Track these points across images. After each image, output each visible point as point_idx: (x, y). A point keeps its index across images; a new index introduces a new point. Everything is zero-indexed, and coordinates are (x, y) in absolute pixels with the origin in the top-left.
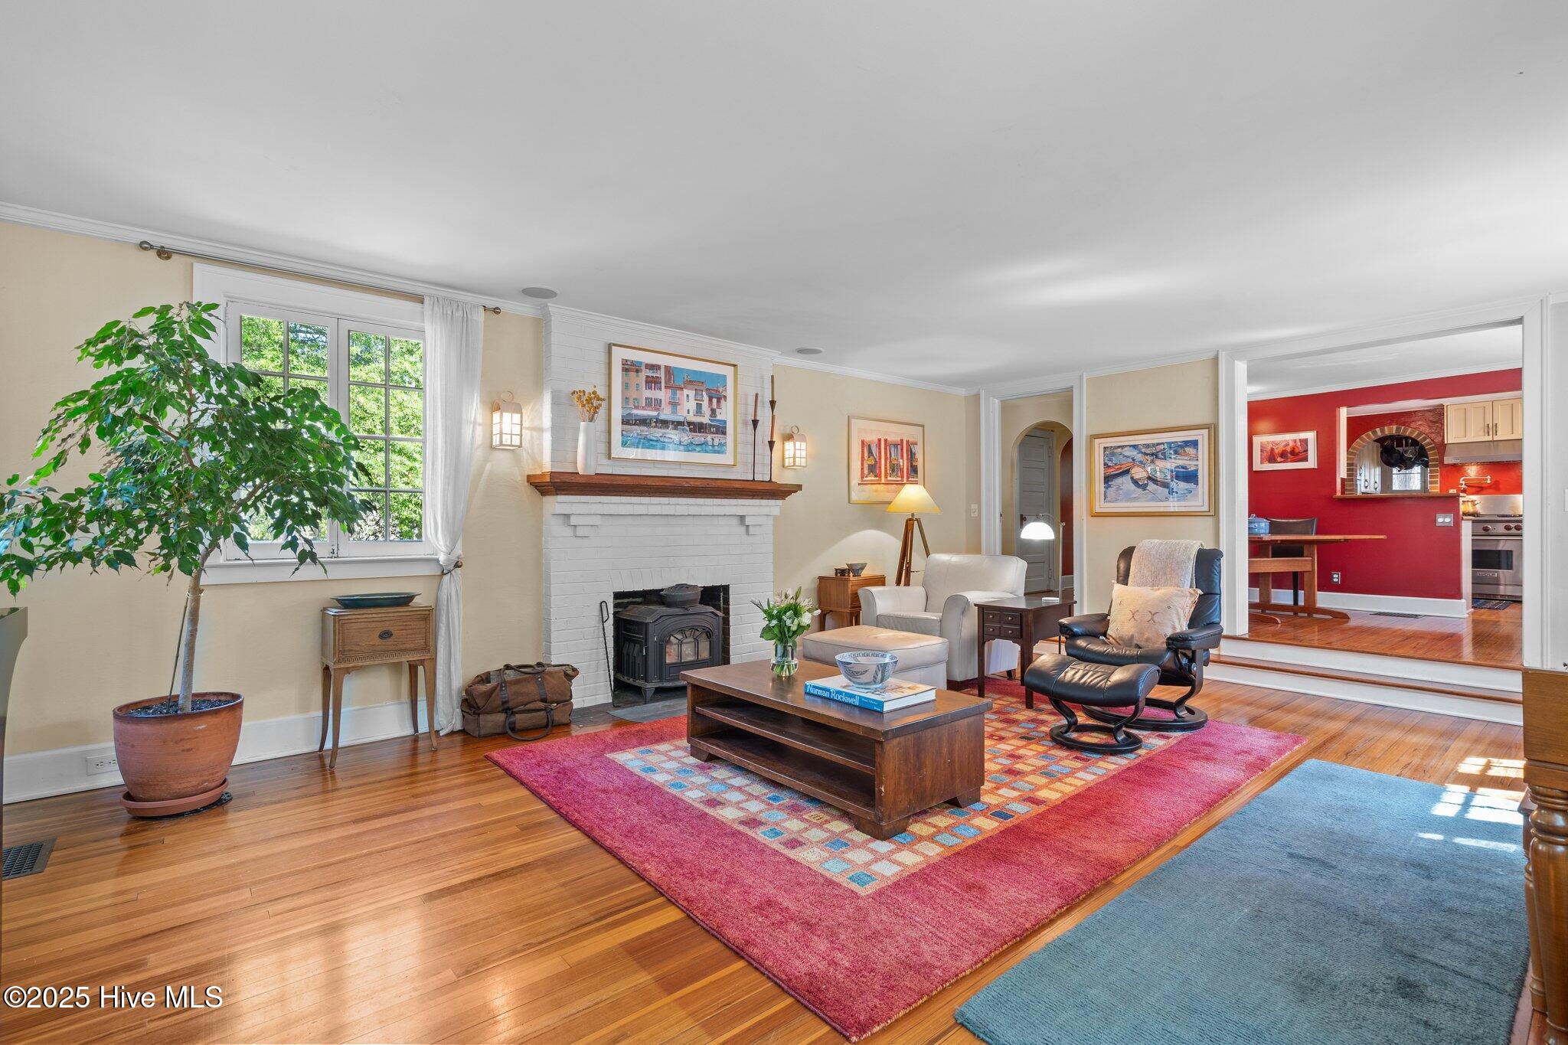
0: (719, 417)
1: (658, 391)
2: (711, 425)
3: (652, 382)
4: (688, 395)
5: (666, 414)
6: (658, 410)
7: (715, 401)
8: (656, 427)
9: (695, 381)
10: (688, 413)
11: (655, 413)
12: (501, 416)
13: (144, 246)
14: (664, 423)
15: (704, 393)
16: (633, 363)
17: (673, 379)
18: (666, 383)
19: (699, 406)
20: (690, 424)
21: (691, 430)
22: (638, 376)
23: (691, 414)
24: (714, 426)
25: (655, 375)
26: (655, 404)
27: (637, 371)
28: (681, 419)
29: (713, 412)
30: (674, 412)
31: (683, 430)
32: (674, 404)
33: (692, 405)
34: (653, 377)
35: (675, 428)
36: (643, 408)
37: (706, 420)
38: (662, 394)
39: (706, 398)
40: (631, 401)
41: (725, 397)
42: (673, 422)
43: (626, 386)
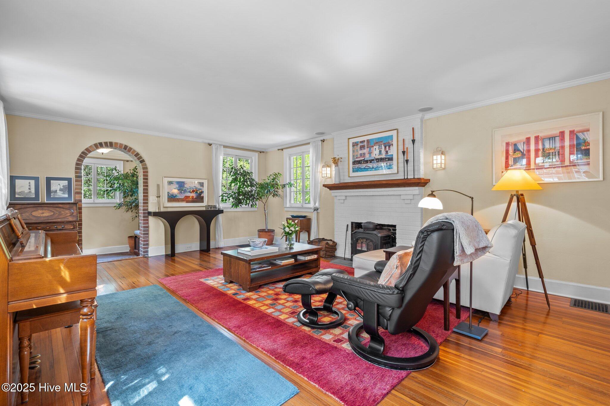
0: (389, 154)
1: (364, 150)
2: (386, 158)
3: (362, 147)
4: (375, 149)
5: (367, 157)
6: (364, 157)
7: (387, 147)
8: (363, 163)
9: (378, 142)
10: (376, 155)
11: (363, 158)
12: (326, 168)
13: (278, 150)
14: (367, 162)
15: (383, 146)
16: (356, 143)
17: (370, 144)
18: (367, 146)
19: (380, 152)
20: (376, 159)
21: (377, 162)
22: (357, 147)
23: (377, 155)
24: (387, 158)
25: (363, 145)
26: (363, 155)
27: (357, 145)
28: (373, 158)
29: (387, 152)
30: (370, 156)
31: (374, 162)
32: (370, 153)
33: (377, 152)
34: (362, 145)
35: (371, 162)
36: (359, 158)
37: (383, 156)
38: (366, 151)
39: (383, 147)
40: (355, 156)
41: (392, 144)
42: (370, 160)
43: (353, 151)
